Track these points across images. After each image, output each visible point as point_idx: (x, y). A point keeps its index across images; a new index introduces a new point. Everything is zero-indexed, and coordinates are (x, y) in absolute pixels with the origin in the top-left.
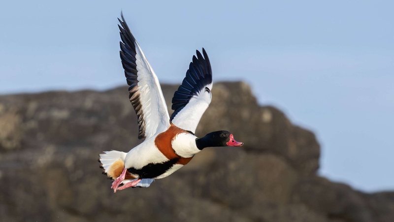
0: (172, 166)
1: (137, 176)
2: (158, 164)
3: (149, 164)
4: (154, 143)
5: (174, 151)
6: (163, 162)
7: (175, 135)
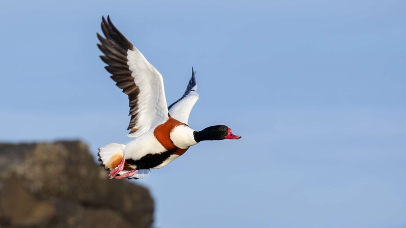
0: (169, 157)
1: (134, 167)
2: (157, 155)
3: (147, 155)
4: (153, 134)
5: (172, 142)
6: (161, 153)
7: (174, 127)
